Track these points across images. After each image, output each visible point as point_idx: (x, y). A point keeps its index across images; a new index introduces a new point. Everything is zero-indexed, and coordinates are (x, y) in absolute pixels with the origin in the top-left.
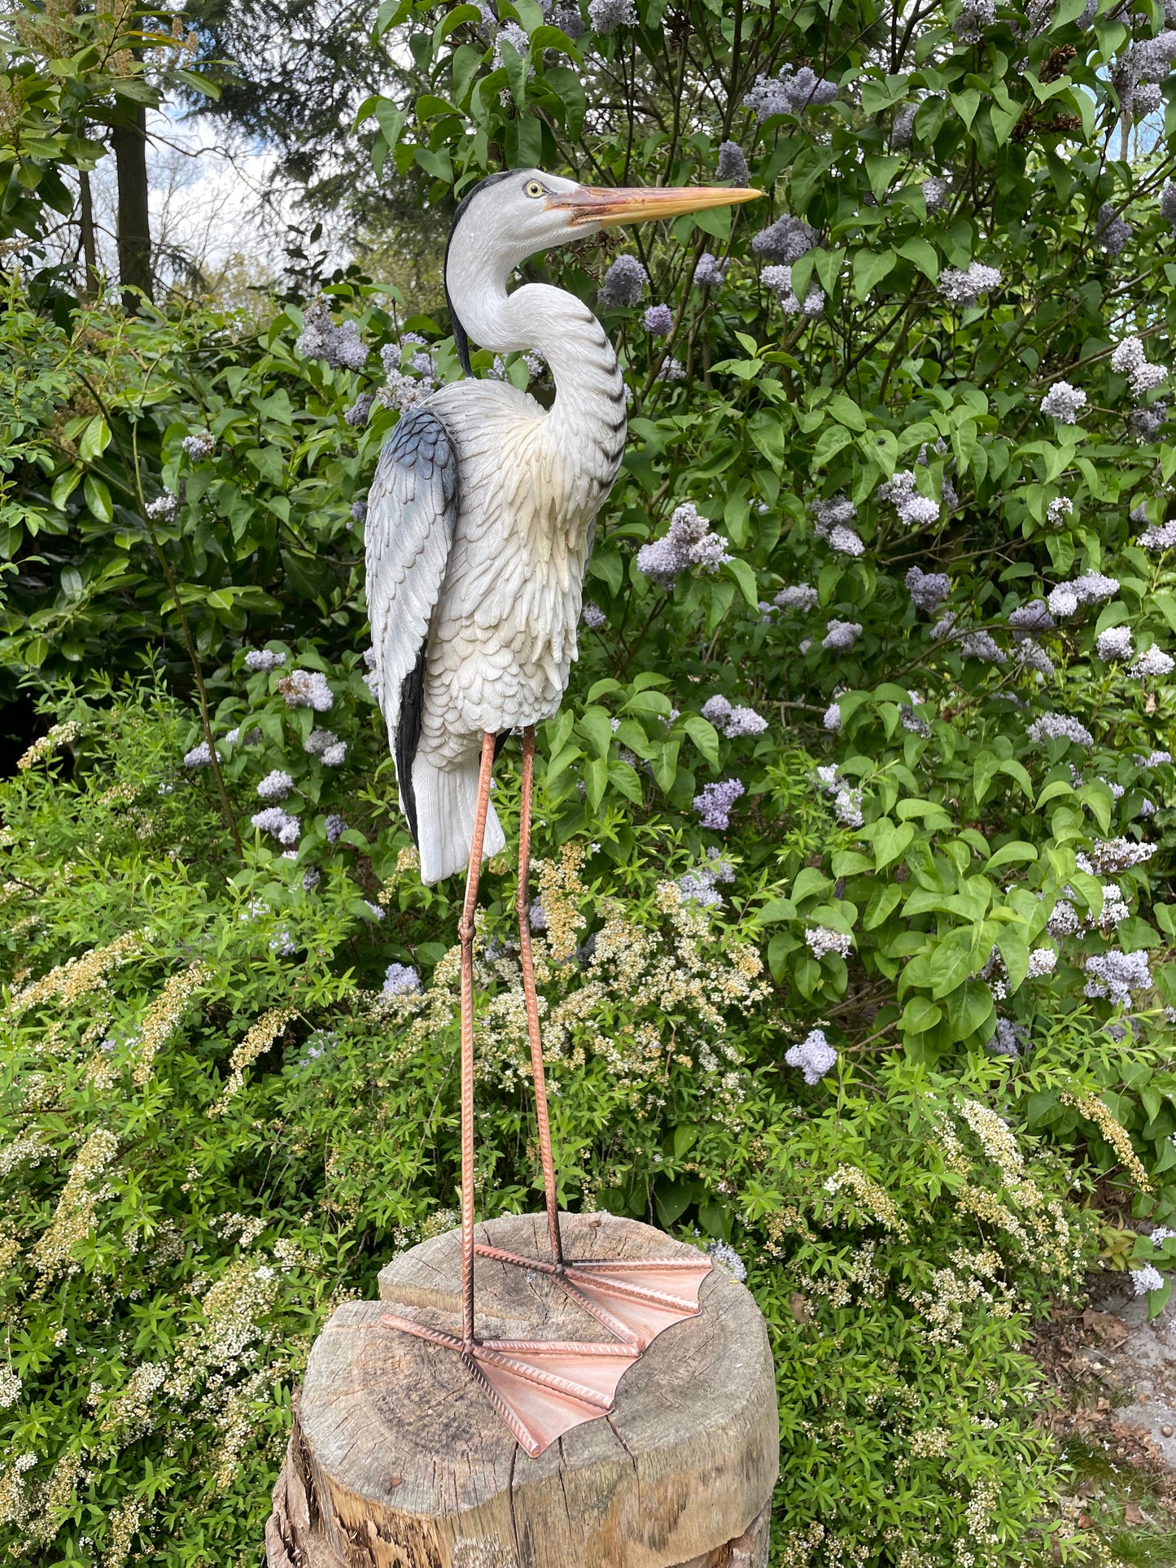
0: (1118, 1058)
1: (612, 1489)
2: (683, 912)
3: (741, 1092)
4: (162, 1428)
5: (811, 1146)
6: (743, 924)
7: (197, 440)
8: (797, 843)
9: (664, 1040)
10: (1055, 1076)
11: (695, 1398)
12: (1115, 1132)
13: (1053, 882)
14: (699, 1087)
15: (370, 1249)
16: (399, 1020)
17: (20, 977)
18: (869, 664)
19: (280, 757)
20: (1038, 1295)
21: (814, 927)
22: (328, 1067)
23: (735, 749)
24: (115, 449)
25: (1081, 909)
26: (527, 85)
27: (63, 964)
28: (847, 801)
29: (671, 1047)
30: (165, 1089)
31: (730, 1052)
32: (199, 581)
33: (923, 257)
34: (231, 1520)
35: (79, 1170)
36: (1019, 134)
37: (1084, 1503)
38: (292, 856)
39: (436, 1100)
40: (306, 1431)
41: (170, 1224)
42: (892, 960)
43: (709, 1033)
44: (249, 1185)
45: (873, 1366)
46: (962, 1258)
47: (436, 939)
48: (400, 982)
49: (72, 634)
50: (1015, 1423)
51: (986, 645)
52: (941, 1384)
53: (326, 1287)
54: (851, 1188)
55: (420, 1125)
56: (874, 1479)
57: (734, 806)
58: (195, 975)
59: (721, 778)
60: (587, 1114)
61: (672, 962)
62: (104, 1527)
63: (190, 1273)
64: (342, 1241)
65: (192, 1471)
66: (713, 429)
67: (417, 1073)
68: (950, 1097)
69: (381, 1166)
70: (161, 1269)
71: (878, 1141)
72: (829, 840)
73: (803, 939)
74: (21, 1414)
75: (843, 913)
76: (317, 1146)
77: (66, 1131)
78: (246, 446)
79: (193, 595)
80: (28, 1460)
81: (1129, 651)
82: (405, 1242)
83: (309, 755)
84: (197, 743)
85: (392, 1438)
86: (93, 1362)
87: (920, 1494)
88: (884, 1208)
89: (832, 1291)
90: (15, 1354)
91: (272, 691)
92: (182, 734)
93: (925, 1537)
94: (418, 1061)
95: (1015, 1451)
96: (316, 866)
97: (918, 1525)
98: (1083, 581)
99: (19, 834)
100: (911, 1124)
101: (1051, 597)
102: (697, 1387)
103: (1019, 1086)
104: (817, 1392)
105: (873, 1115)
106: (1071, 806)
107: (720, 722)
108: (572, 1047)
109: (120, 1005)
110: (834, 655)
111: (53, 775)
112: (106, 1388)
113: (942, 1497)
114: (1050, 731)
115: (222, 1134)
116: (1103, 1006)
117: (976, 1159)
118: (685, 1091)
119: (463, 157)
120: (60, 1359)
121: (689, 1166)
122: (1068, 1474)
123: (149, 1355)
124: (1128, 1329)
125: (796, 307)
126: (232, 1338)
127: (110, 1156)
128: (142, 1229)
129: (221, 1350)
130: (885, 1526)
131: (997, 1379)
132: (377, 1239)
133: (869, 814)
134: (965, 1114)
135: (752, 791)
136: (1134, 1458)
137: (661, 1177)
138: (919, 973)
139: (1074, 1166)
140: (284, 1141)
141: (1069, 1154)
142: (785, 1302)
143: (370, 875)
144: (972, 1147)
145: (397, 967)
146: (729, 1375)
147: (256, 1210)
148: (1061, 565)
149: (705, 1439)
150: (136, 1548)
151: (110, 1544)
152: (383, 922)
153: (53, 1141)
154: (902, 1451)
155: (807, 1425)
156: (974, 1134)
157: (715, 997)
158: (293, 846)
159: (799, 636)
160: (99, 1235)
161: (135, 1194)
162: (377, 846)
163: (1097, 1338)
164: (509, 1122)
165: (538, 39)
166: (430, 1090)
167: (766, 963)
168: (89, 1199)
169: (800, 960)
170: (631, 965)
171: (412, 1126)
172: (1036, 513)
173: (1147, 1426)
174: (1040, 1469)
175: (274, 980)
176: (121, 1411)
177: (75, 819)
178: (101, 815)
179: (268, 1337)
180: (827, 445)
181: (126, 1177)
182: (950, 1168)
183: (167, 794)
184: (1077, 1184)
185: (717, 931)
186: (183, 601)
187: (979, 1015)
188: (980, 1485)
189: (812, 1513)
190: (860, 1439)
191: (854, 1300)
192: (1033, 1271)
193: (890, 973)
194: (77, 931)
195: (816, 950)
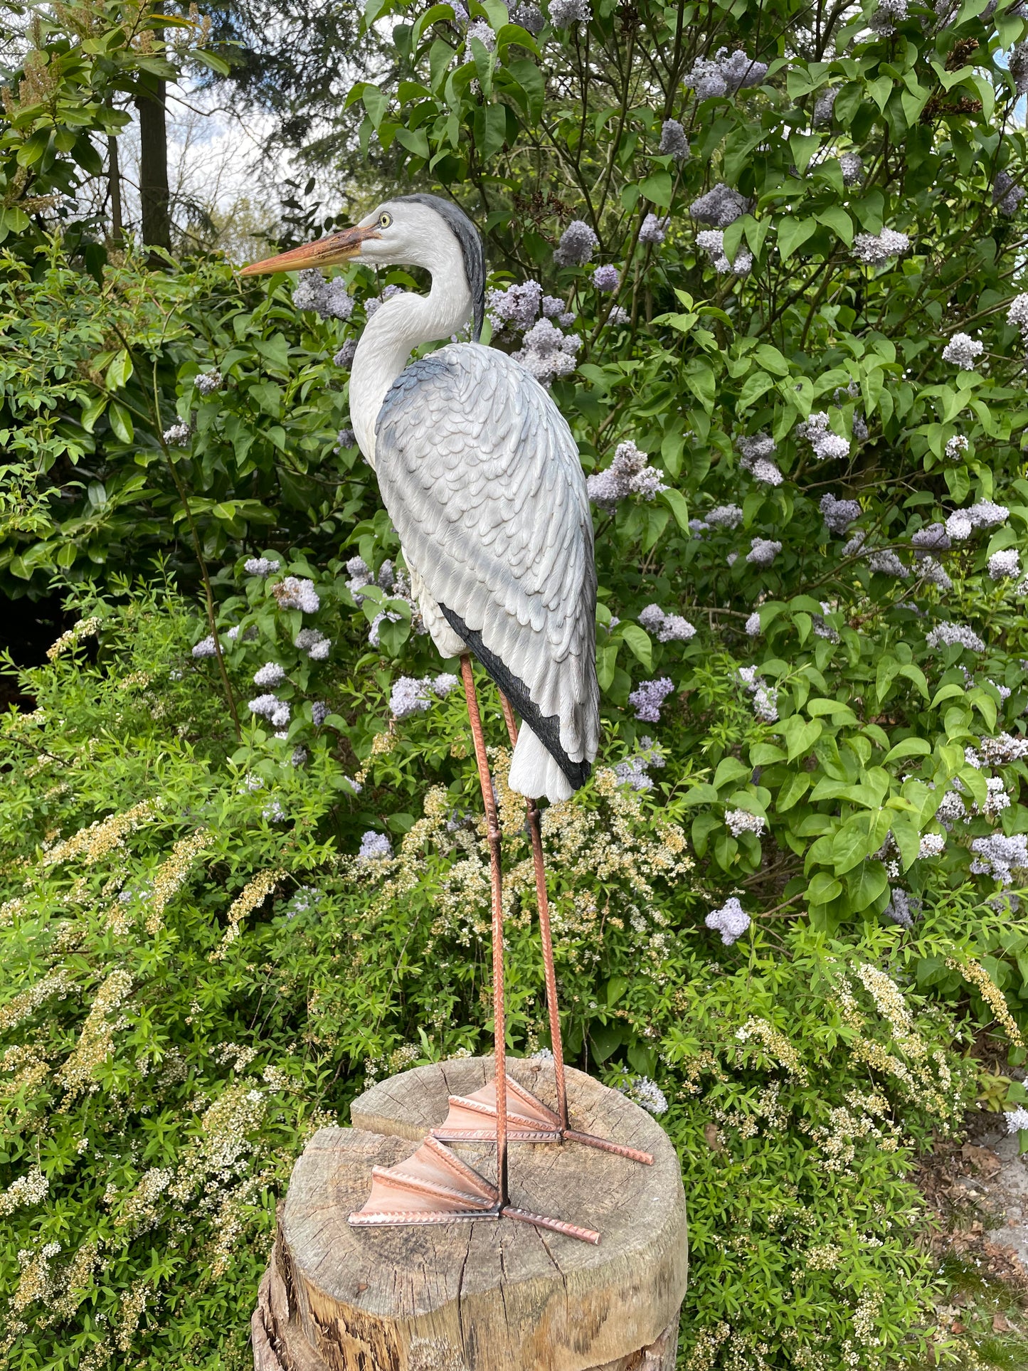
0: (997, 929)
1: (545, 1301)
2: (618, 795)
3: (666, 950)
4: (167, 1223)
5: (724, 998)
6: (670, 806)
7: (206, 378)
8: (719, 735)
9: (600, 905)
10: (940, 945)
11: (618, 1226)
12: (993, 994)
13: (943, 775)
14: (630, 945)
15: (345, 1076)
16: (373, 881)
17: (51, 836)
18: (787, 576)
19: (274, 651)
20: (922, 1131)
21: (733, 809)
22: (312, 920)
23: (667, 652)
24: (137, 380)
25: (968, 799)
26: (494, 75)
27: (88, 825)
28: (764, 698)
29: (605, 911)
30: (173, 937)
31: (657, 916)
32: (206, 495)
33: (840, 223)
34: (224, 1303)
35: (99, 1004)
36: (927, 116)
37: (957, 1312)
38: (283, 736)
39: (403, 951)
40: (288, 1239)
41: (175, 1052)
42: (801, 839)
43: (638, 898)
44: (242, 1018)
45: (776, 1190)
46: (855, 1099)
47: (404, 810)
48: (373, 846)
49: (98, 540)
50: (898, 1243)
51: (891, 561)
52: (835, 1207)
53: (307, 1107)
54: (760, 1036)
55: (389, 972)
56: (774, 1286)
57: (666, 700)
58: (199, 840)
59: (655, 677)
60: (532, 967)
61: (608, 838)
62: (116, 1306)
63: (192, 1093)
64: (322, 1069)
65: (191, 1260)
66: (653, 374)
67: (387, 928)
68: (848, 960)
69: (355, 1006)
70: (168, 1089)
71: (785, 996)
72: (748, 733)
73: (723, 820)
74: (47, 1208)
75: (759, 798)
76: (300, 986)
77: (88, 970)
78: (250, 382)
79: (200, 506)
80: (53, 1249)
81: (1017, 571)
82: (374, 1071)
83: (298, 651)
84: (203, 637)
85: (360, 1249)
86: (109, 1166)
87: (814, 1301)
88: (788, 1055)
89: (741, 1123)
90: (43, 1158)
91: (268, 594)
92: (191, 629)
93: (817, 1338)
94: (388, 918)
95: (897, 1266)
96: (304, 745)
97: (811, 1328)
98: (976, 509)
99: (50, 714)
100: (813, 982)
101: (948, 522)
102: (619, 1216)
103: (908, 953)
104: (727, 1210)
105: (780, 973)
106: (962, 706)
107: (653, 630)
108: (520, 909)
109: (135, 862)
110: (757, 568)
111: (78, 662)
112: (120, 1188)
113: (833, 1304)
114: (945, 639)
115: (221, 974)
116: (986, 882)
117: (869, 1015)
118: (617, 949)
119: (438, 137)
120: (82, 1163)
121: (619, 1013)
122: (942, 1287)
123: (155, 1161)
124: (1001, 1162)
125: (727, 267)
126: (226, 1150)
127: (126, 992)
128: (152, 1055)
129: (217, 1161)
130: (782, 1327)
131: (884, 1203)
132: (351, 1067)
133: (784, 710)
134: (861, 975)
135: (680, 689)
136: (1003, 1275)
137: (595, 1022)
138: (824, 852)
139: (958, 1019)
140: (273, 982)
141: (952, 1010)
142: (701, 1131)
143: (350, 754)
144: (866, 1004)
145: (372, 834)
146: (647, 1208)
147: (249, 1041)
148: (958, 495)
149: (624, 1262)
150: (143, 1324)
151: (121, 1320)
152: (360, 794)
153: (78, 979)
154: (799, 1263)
155: (717, 1238)
156: (868, 993)
157: (645, 869)
158: (283, 728)
159: (726, 550)
160: (116, 1059)
161: (146, 1026)
162: (356, 728)
163: (974, 1169)
164: (466, 971)
165: (503, 35)
166: (398, 943)
167: (689, 840)
168: (107, 1029)
169: (720, 837)
170: (572, 839)
171: (382, 973)
172: (936, 450)
173: (1015, 1247)
174: (918, 1283)
175: (267, 846)
176: (132, 1208)
177: (98, 701)
178: (120, 698)
179: (257, 1150)
180: (752, 389)
181: (139, 1010)
182: (846, 1022)
183: (178, 681)
184: (959, 1036)
185: (646, 811)
186: (193, 512)
187: (875, 890)
188: (866, 1295)
189: (719, 1314)
190: (763, 1251)
191: (761, 1131)
192: (918, 1110)
193: (798, 850)
194: (99, 799)
195: (734, 829)
